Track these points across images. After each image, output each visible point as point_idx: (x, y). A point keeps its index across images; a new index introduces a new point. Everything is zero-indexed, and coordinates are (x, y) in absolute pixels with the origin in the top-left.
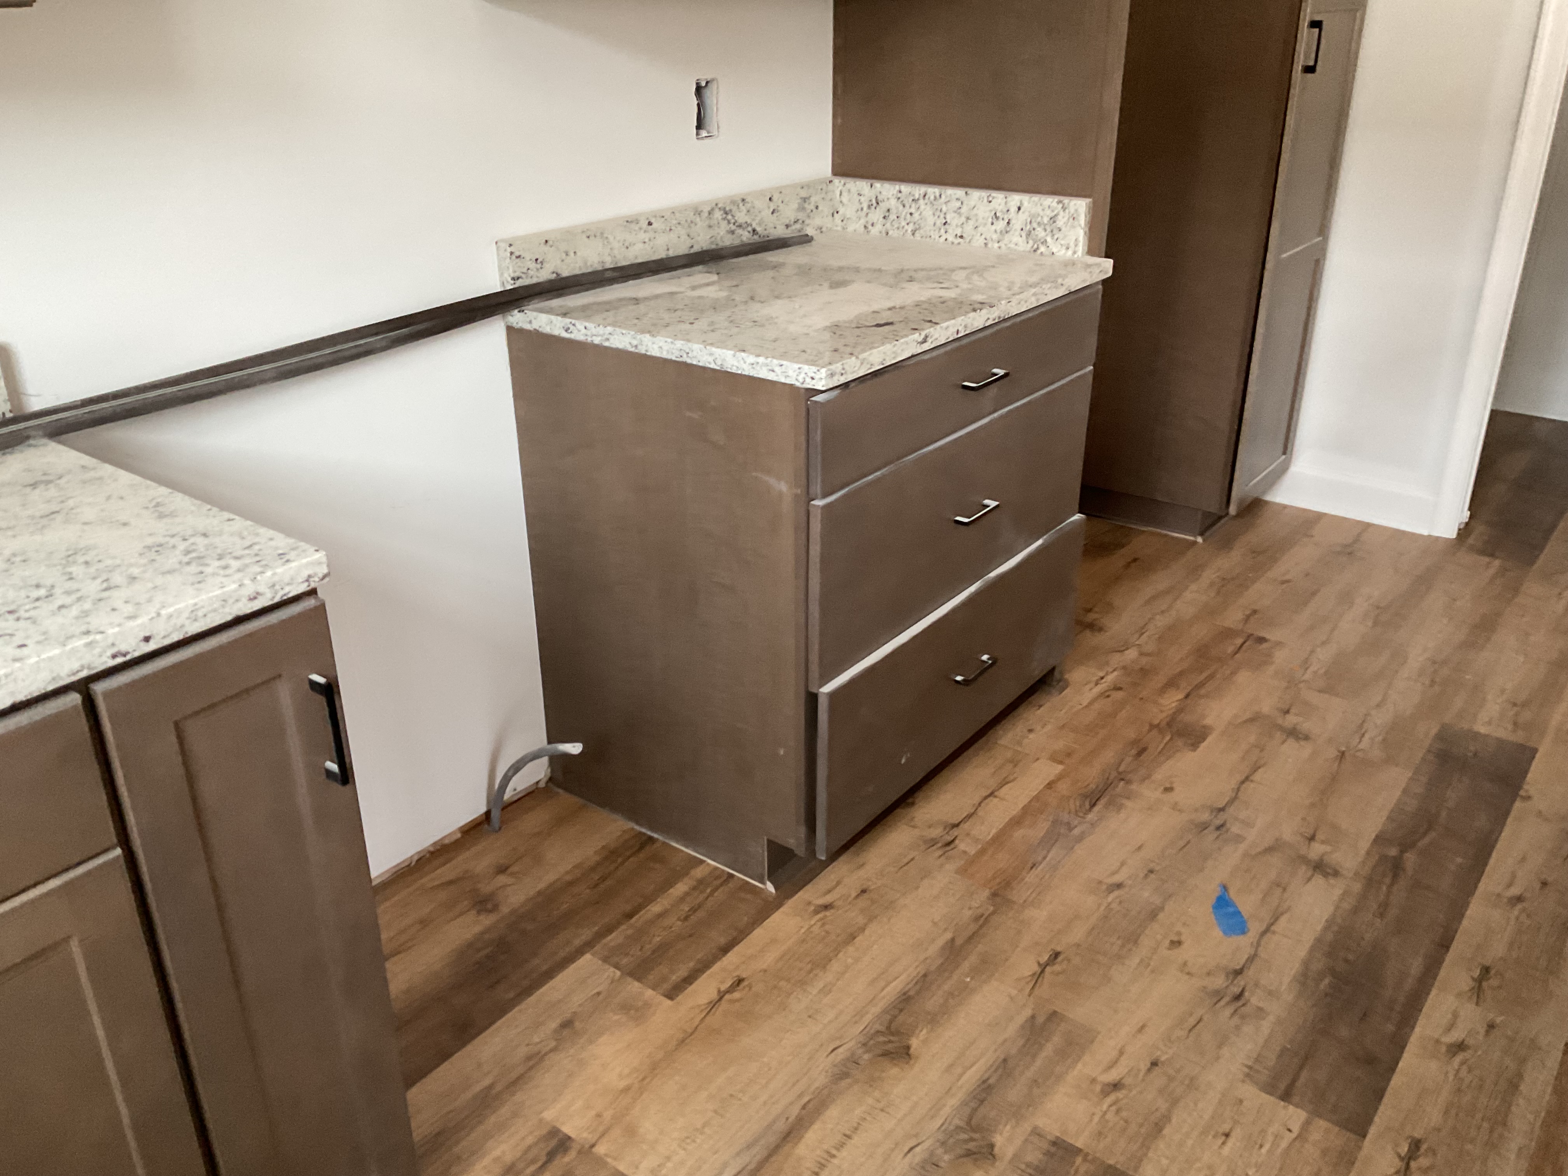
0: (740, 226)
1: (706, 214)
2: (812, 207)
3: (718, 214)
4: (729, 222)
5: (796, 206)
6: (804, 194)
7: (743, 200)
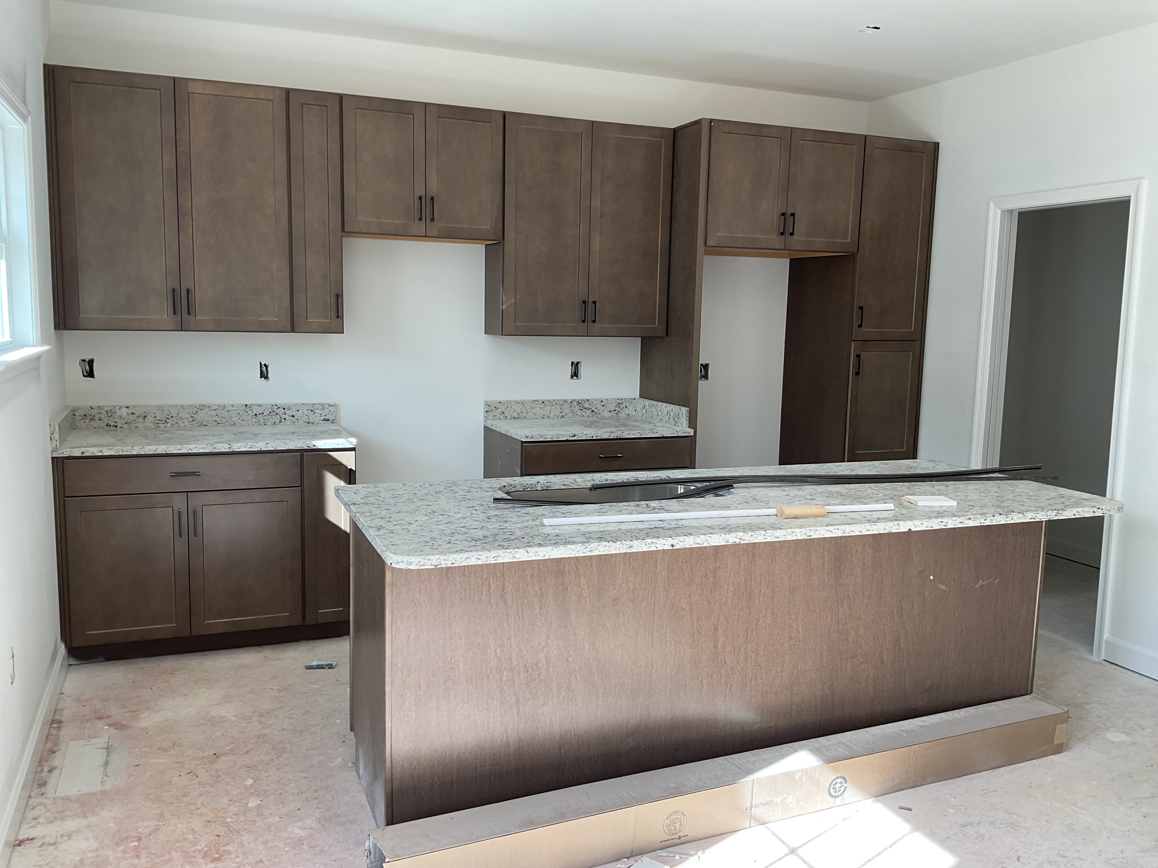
0: (586, 408)
1: (570, 403)
2: (624, 406)
3: (575, 403)
4: (580, 406)
5: (615, 405)
6: (619, 401)
7: (587, 400)
